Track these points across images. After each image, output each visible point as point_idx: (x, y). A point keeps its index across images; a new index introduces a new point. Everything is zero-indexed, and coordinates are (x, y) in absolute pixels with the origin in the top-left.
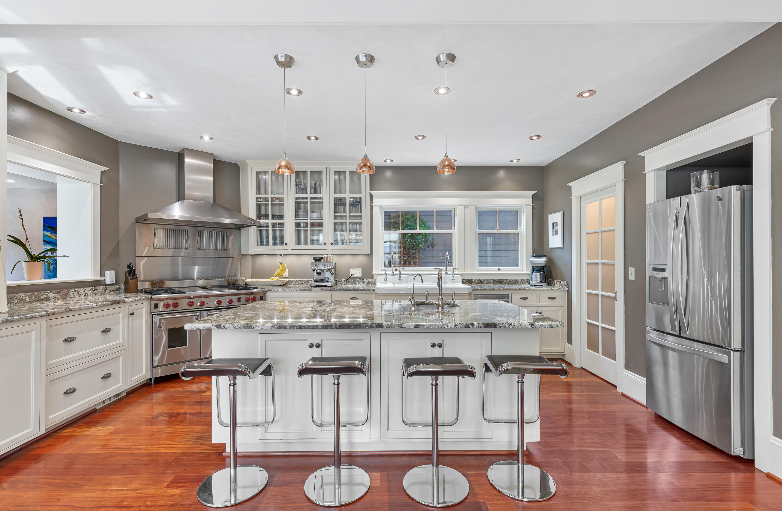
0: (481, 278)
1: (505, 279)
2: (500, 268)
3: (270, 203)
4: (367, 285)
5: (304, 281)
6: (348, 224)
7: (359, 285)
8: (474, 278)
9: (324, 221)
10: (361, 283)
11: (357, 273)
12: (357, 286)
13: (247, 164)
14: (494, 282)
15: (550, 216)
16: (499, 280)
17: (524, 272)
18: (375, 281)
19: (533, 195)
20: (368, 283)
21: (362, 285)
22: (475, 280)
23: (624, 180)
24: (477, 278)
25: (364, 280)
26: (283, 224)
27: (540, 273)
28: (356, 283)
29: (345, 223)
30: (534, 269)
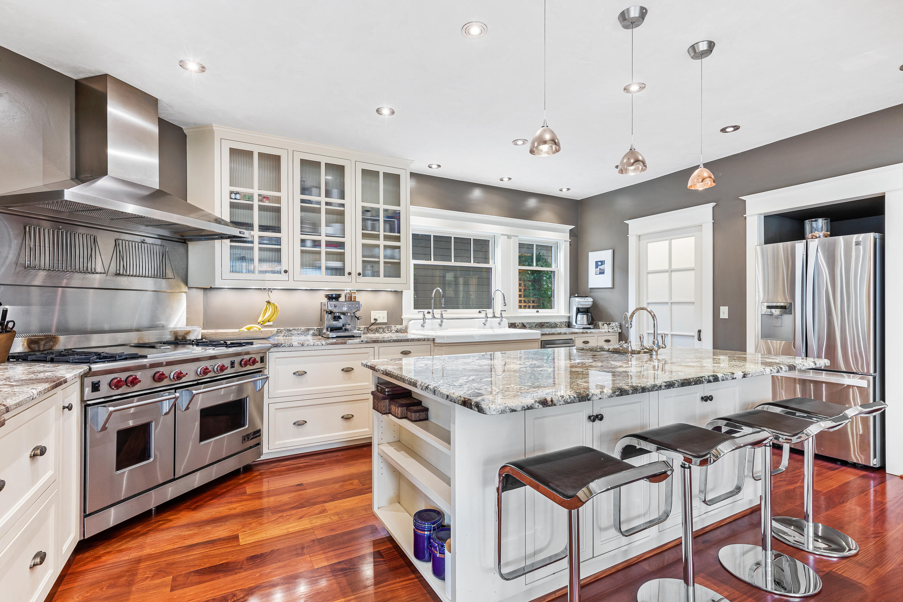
0: (525, 321)
1: (546, 323)
2: (539, 310)
3: (256, 204)
4: (395, 334)
5: (301, 330)
6: (382, 248)
7: (385, 334)
8: (517, 321)
9: (347, 240)
10: (387, 332)
11: (382, 316)
12: (382, 335)
13: (212, 132)
14: (536, 326)
15: (591, 254)
16: (541, 323)
17: (560, 314)
18: (406, 328)
19: (571, 231)
20: (397, 332)
21: (388, 334)
22: (518, 324)
23: (714, 221)
24: (521, 322)
25: (391, 327)
26: (279, 239)
27: (587, 315)
28: (381, 332)
29: (378, 246)
30: (579, 311)
